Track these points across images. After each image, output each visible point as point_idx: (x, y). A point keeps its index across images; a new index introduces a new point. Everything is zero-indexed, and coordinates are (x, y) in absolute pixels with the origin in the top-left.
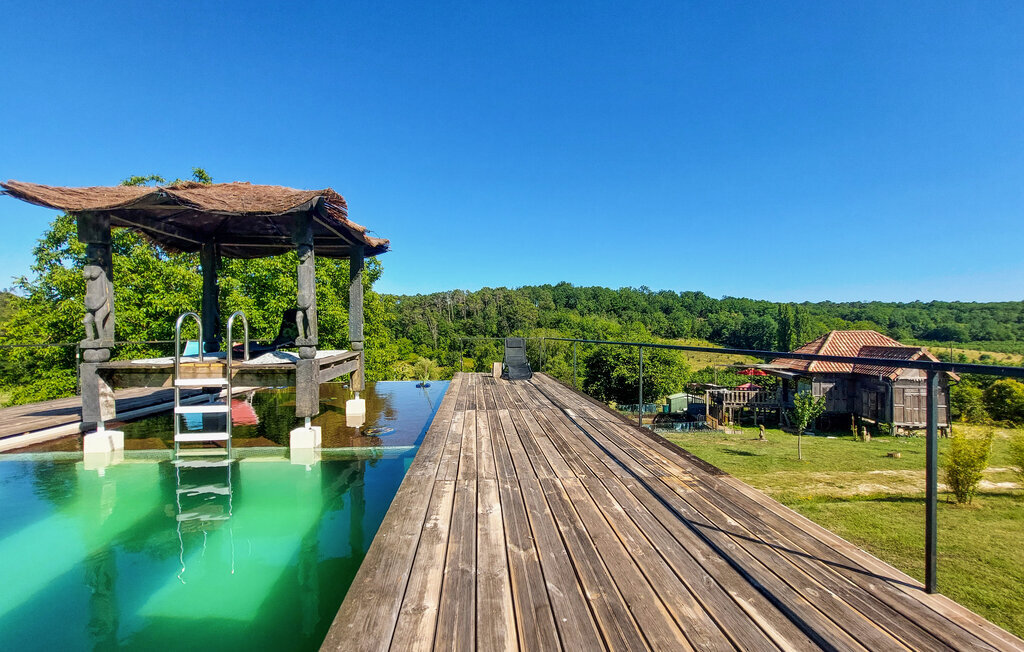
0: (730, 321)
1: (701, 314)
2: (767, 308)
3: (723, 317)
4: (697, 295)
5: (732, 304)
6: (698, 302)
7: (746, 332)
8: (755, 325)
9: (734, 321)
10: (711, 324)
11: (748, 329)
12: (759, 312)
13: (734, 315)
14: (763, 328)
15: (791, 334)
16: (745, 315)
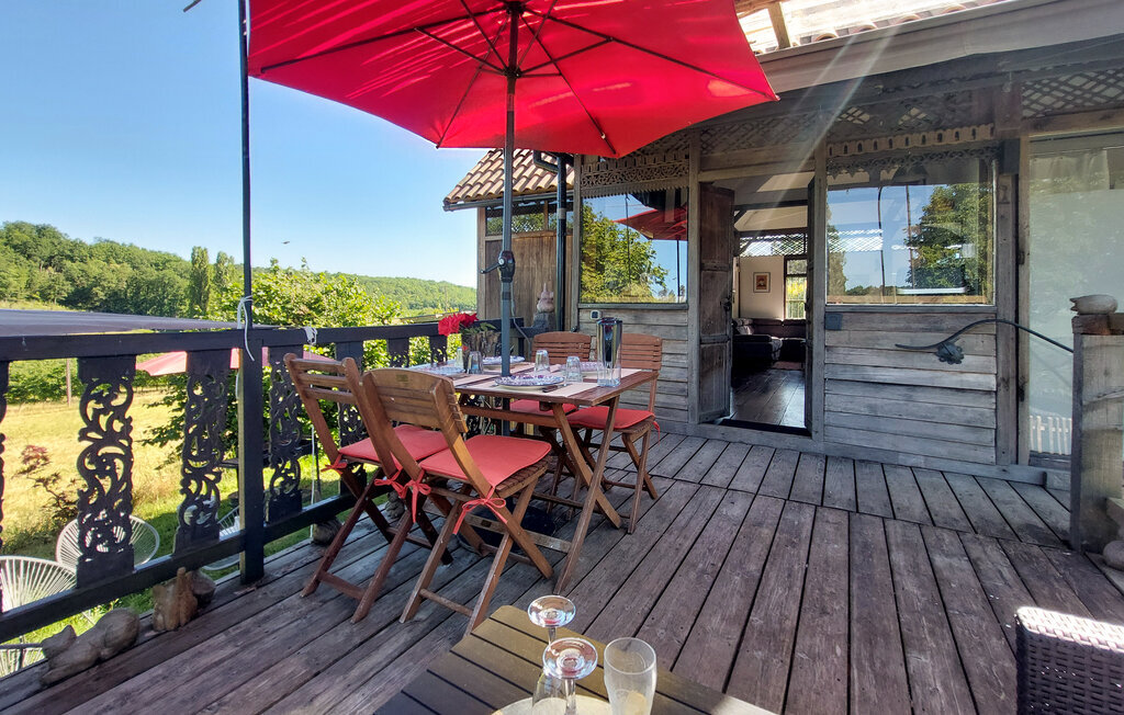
0: (108, 275)
1: (49, 262)
2: (168, 261)
3: (94, 267)
4: (41, 231)
5: (112, 252)
6: (44, 241)
7: (137, 293)
8: (151, 283)
9: (117, 277)
10: (71, 279)
11: (139, 288)
12: (157, 265)
13: (114, 265)
14: (165, 286)
15: (208, 292)
16: (134, 268)
